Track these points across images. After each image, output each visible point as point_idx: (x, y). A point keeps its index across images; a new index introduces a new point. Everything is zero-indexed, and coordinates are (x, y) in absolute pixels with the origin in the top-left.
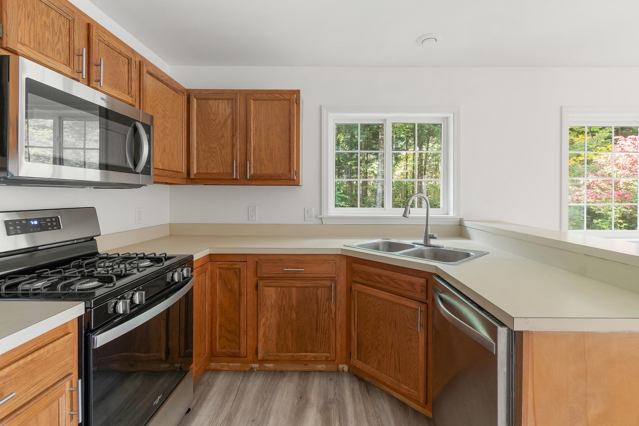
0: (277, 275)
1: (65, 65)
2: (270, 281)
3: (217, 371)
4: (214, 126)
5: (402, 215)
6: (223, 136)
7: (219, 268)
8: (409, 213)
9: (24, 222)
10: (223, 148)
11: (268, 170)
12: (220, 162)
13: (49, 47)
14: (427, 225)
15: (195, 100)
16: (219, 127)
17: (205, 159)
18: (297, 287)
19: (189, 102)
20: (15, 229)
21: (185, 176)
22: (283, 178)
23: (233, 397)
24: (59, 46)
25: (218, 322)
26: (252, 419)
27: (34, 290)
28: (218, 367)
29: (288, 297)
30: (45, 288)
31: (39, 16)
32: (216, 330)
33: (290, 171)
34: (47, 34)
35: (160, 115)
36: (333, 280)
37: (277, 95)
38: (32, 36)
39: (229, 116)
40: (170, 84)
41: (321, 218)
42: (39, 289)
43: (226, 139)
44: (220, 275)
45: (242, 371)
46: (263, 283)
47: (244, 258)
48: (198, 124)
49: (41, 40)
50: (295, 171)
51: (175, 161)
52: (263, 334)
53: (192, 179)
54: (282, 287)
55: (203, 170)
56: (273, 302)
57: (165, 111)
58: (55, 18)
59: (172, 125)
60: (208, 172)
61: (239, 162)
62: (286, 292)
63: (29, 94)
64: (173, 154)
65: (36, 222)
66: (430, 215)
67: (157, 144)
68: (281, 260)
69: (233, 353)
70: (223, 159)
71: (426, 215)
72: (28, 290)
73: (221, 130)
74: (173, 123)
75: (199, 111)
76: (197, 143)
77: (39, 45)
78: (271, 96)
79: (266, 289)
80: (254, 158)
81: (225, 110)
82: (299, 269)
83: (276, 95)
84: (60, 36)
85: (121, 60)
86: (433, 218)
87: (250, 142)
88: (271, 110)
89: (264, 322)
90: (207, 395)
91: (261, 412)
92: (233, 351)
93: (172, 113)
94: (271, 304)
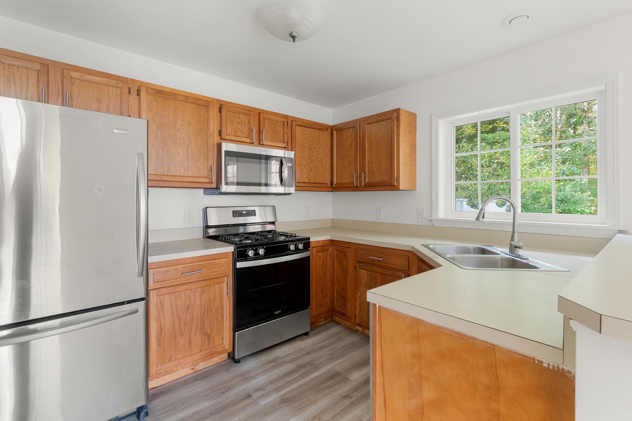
0: (367, 261)
1: (247, 138)
2: (363, 265)
3: (338, 323)
4: (345, 148)
5: (475, 219)
6: (350, 155)
7: (336, 250)
8: (483, 218)
9: (240, 212)
10: (350, 164)
11: (377, 179)
12: (349, 174)
13: (240, 132)
14: (514, 232)
15: (335, 132)
16: (348, 149)
17: (341, 173)
18: (380, 274)
19: (332, 134)
20: (236, 214)
21: (329, 186)
22: (387, 184)
23: (333, 340)
24: (244, 130)
25: (336, 288)
26: (332, 353)
27: (235, 241)
28: (339, 322)
29: (375, 280)
30: (238, 241)
31: (235, 120)
32: (335, 293)
33: (392, 178)
34: (239, 126)
35: (307, 149)
36: (406, 273)
37: (383, 117)
38: (232, 130)
39: (353, 140)
40: (314, 127)
41: (431, 220)
42: (236, 241)
43: (352, 157)
44: (337, 255)
45: (352, 329)
46: (359, 265)
47: (349, 245)
48: (337, 149)
49: (236, 130)
50: (395, 178)
51: (320, 176)
52: (359, 305)
53: (334, 188)
54: (371, 271)
55: (340, 181)
56: (365, 282)
57: (311, 145)
58: (242, 118)
59: (318, 153)
60: (342, 182)
61: (360, 173)
62: (373, 275)
63: (226, 157)
64: (318, 172)
65: (245, 212)
66: (518, 221)
67: (304, 167)
68: (370, 250)
69: (343, 312)
70: (350, 173)
71: (512, 221)
72: (233, 241)
73: (349, 151)
74: (318, 152)
75: (337, 139)
76: (337, 162)
77: (235, 132)
78: (378, 118)
79: (361, 270)
80: (368, 169)
81: (351, 136)
82: (380, 258)
83: (381, 117)
84: (245, 125)
85: (278, 125)
86: (521, 225)
87: (366, 157)
88: (379, 129)
89: (359, 295)
90: (322, 332)
91: (340, 353)
92: (344, 312)
93: (317, 145)
94: (364, 282)
